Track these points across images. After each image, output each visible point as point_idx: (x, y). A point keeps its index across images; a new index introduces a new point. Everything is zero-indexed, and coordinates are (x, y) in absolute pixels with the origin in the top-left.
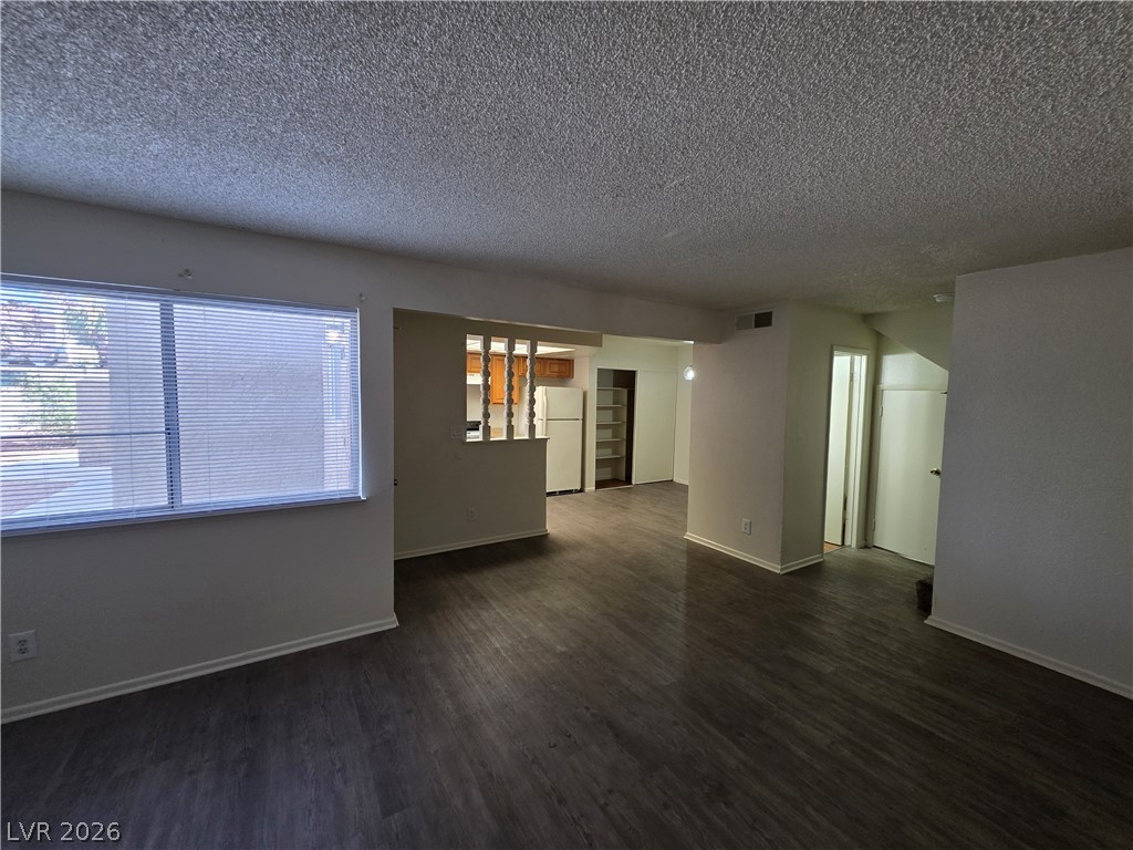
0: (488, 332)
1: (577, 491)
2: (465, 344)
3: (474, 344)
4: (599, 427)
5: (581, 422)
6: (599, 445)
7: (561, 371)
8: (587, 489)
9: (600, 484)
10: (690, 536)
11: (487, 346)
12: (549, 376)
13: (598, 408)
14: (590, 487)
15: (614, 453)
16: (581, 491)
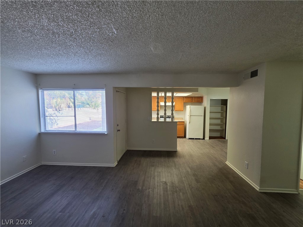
0: (158, 91)
1: (202, 139)
2: (151, 94)
3: (154, 94)
4: (210, 118)
5: (203, 117)
6: (210, 124)
7: (199, 100)
8: (205, 139)
9: (210, 138)
10: (227, 163)
11: (158, 94)
12: (194, 102)
13: (210, 112)
14: (207, 138)
15: (221, 128)
16: (204, 139)
